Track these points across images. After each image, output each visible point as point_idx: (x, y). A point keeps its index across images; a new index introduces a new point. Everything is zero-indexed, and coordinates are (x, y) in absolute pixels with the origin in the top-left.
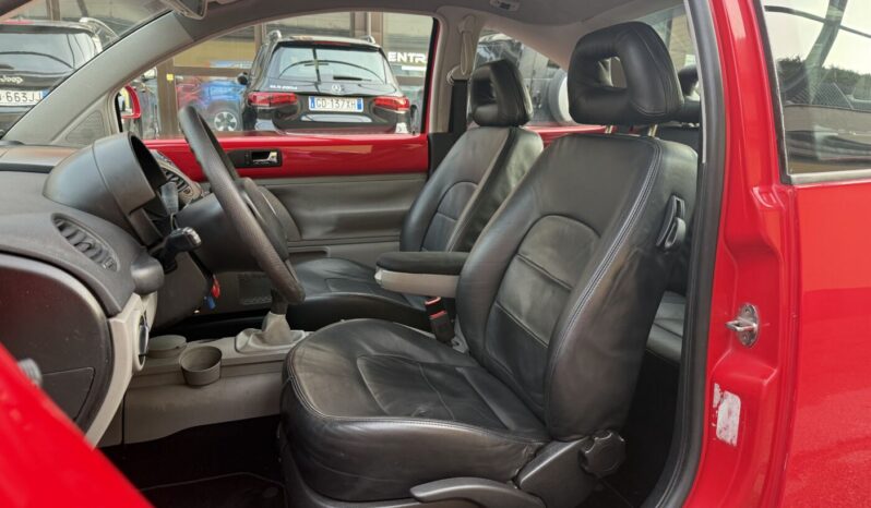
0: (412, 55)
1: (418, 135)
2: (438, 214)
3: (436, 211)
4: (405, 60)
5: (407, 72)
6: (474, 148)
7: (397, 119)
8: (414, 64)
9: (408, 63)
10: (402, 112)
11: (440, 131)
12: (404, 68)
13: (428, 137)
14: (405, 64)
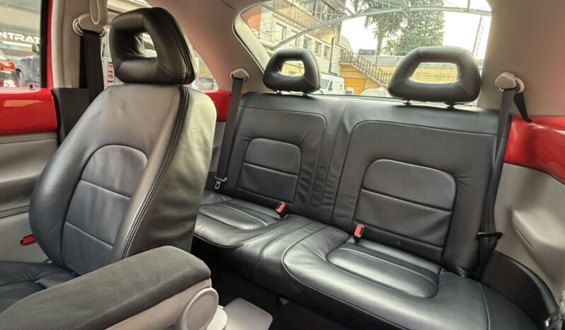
0: (11, 35)
1: (37, 89)
2: (82, 182)
3: (80, 179)
4: (5, 36)
5: (8, 45)
6: (124, 107)
7: (4, 76)
8: (14, 41)
9: (9, 39)
10: (8, 72)
11: (69, 86)
12: (5, 42)
13: (52, 91)
14: (5, 40)
